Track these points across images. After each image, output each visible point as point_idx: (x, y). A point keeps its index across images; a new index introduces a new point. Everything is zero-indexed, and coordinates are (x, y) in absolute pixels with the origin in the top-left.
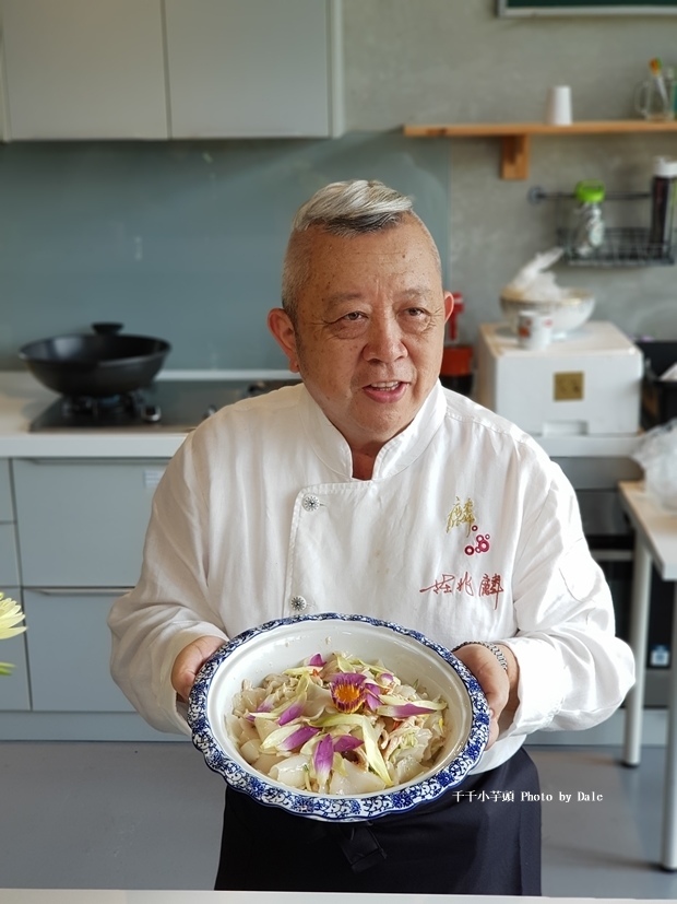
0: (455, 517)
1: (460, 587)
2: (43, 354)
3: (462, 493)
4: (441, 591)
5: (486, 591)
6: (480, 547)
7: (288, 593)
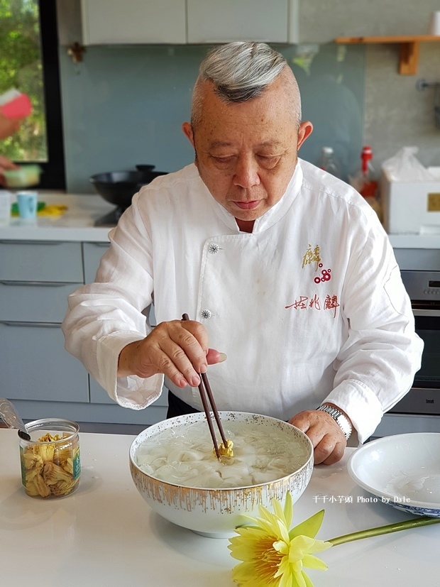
0: (308, 258)
1: (311, 305)
2: (104, 179)
3: (313, 241)
4: (299, 308)
5: (328, 306)
6: (324, 278)
7: (199, 307)
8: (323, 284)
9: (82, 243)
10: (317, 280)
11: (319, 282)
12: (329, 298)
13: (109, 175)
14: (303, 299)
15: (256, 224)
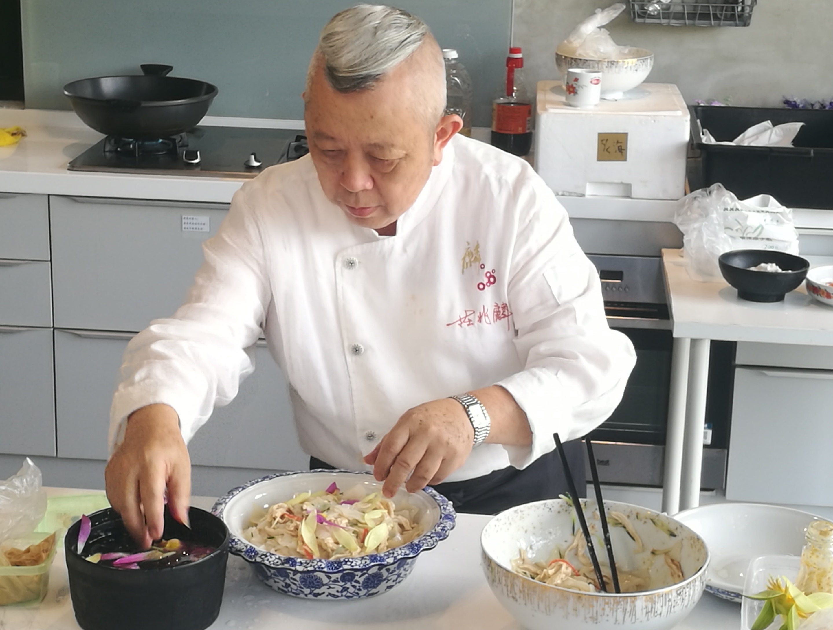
0: (467, 259)
1: (479, 321)
2: (88, 92)
4: (465, 325)
5: (498, 317)
6: (489, 281)
7: (346, 344)
8: (489, 291)
9: (49, 195)
10: (481, 286)
11: (484, 288)
12: (497, 306)
13: (95, 82)
14: (468, 313)
15: (398, 224)
